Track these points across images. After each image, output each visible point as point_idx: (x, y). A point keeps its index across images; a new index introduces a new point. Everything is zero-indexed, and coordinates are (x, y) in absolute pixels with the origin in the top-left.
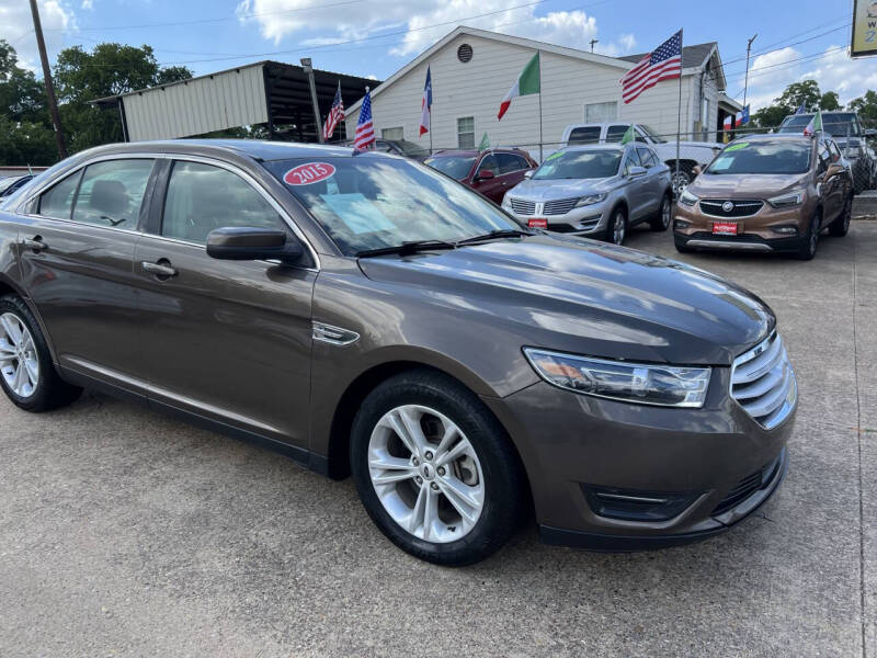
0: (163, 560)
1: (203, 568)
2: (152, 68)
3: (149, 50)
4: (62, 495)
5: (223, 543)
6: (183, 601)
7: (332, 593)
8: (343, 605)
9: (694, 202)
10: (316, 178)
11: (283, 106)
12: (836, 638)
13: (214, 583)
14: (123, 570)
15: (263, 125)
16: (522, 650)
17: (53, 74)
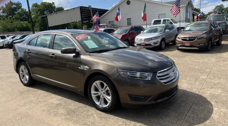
0: (52, 111)
1: (59, 112)
2: (54, 7)
3: (53, 3)
4: (33, 101)
5: (63, 108)
6: (55, 117)
7: (83, 116)
8: (85, 118)
9: (180, 38)
10: (83, 38)
11: (85, 16)
12: (176, 124)
13: (61, 114)
14: (45, 112)
15: (80, 21)
16: (116, 125)
17: (30, 9)
